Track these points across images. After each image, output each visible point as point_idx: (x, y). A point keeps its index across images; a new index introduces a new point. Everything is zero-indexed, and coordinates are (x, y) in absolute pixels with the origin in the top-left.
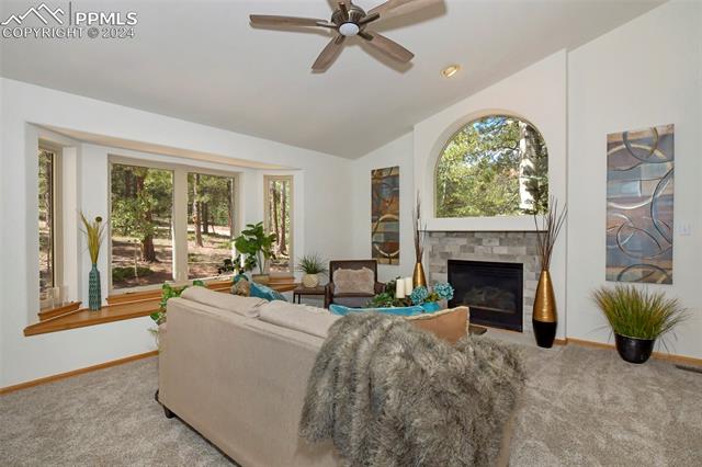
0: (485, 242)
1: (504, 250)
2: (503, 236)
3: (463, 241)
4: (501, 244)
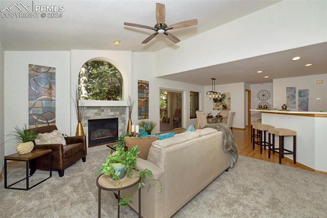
0: (105, 110)
1: (112, 113)
2: (111, 108)
3: (96, 111)
4: (111, 111)
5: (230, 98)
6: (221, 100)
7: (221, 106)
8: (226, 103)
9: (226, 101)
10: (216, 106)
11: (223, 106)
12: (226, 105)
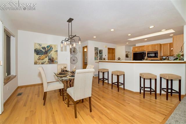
5: (57, 51)
6: (46, 53)
7: (47, 59)
8: (52, 56)
9: (52, 54)
10: (39, 59)
11: (50, 59)
12: (53, 58)
